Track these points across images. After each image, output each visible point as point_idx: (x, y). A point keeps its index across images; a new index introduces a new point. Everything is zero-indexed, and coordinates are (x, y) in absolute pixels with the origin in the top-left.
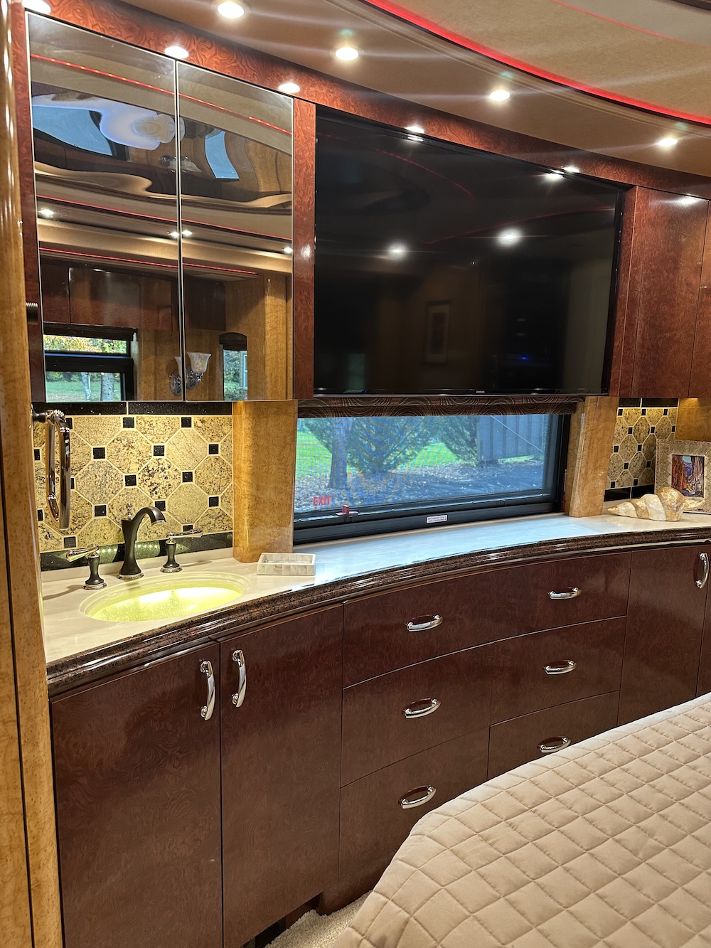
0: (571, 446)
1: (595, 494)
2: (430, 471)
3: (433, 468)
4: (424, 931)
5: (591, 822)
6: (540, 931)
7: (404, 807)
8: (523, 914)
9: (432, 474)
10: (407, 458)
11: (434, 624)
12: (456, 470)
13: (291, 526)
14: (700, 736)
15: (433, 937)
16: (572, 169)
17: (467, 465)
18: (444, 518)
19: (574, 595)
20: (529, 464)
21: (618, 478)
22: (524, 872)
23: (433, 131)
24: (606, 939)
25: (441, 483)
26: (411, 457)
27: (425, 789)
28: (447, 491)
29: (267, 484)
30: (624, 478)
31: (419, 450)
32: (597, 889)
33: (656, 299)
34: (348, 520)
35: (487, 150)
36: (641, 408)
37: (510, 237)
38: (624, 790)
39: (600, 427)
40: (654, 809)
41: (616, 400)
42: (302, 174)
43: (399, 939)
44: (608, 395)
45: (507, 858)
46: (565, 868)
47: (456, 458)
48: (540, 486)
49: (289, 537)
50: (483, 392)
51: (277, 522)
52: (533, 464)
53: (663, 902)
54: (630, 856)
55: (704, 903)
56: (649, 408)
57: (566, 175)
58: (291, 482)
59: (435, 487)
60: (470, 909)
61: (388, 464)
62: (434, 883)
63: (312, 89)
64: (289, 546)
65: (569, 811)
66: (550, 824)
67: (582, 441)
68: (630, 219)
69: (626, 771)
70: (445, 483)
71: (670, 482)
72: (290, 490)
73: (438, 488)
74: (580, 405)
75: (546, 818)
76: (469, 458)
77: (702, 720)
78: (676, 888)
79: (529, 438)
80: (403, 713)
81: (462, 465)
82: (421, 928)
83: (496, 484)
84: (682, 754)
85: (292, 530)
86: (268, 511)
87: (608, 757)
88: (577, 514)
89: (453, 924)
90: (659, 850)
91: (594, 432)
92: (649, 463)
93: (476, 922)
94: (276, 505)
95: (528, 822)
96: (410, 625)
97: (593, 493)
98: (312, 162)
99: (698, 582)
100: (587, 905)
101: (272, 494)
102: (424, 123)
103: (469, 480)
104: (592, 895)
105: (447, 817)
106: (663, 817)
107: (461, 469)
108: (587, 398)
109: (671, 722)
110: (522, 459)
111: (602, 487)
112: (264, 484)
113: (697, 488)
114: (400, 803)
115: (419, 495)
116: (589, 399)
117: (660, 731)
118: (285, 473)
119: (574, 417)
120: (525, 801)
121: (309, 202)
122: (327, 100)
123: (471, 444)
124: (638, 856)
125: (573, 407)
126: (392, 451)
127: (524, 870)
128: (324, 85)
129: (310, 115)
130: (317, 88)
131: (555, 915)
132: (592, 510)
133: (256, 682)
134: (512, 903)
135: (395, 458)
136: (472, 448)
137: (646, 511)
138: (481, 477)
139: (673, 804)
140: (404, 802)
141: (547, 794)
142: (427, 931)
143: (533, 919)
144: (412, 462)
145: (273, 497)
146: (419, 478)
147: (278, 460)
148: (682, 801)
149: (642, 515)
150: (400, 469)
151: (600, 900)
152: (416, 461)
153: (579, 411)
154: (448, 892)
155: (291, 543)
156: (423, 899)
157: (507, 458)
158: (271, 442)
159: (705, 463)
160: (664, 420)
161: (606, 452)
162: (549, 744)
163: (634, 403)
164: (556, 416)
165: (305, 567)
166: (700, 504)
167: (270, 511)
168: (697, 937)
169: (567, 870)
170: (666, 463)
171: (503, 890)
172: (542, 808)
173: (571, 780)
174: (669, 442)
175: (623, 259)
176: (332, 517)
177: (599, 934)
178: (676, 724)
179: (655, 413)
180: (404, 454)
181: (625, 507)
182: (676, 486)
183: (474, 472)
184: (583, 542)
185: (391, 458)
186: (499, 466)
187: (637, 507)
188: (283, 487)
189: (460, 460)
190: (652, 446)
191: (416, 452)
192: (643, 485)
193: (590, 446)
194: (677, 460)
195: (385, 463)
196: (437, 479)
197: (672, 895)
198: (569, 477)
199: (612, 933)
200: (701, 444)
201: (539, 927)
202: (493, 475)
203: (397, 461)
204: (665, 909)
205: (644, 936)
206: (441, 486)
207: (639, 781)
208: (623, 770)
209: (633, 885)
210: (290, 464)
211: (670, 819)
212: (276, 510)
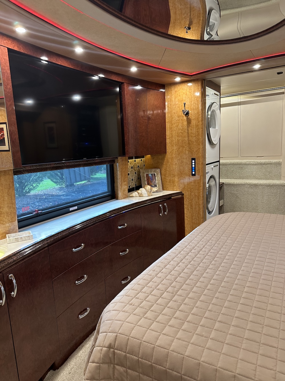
0: (115, 175)
1: (125, 191)
2: (45, 192)
3: (46, 191)
4: (123, 336)
5: (158, 289)
6: (156, 322)
7: (80, 318)
8: (150, 319)
9: (47, 193)
10: (34, 188)
11: (82, 247)
12: (57, 190)
13: (17, 221)
14: (178, 257)
15: (127, 336)
16: (102, 76)
17: (61, 187)
18: (76, 208)
19: (125, 226)
20: (86, 184)
21: (131, 184)
22: (146, 309)
23: (54, 60)
24: (174, 317)
25: (51, 196)
26: (36, 187)
27: (86, 309)
28: (55, 199)
29: (4, 205)
30: (132, 184)
31: (39, 184)
32: (167, 306)
33: (135, 122)
34: (38, 215)
35: (74, 68)
36: (134, 160)
37: (77, 98)
38: (164, 278)
39: (124, 167)
40: (173, 280)
41: (127, 158)
42: (6, 76)
43: (115, 342)
44: (125, 156)
45: (140, 307)
46: (156, 304)
47: (56, 185)
48: (107, 191)
49: (16, 226)
50: (86, 158)
51: (11, 221)
52: (88, 184)
53: (184, 303)
54: (172, 294)
55: (193, 299)
56: (136, 159)
57: (99, 77)
58: (14, 203)
59: (50, 198)
60: (135, 324)
61: (26, 191)
62: (121, 322)
63: (5, 41)
64: (17, 230)
65: (151, 289)
66: (147, 294)
67: (119, 173)
68: (124, 94)
69: (162, 273)
70: (53, 196)
71: (146, 183)
72: (14, 206)
73: (51, 198)
74: (116, 160)
75: (146, 293)
76: (62, 184)
77: (177, 253)
78: (186, 298)
79: (85, 174)
80: (75, 283)
81: (59, 187)
82: (122, 335)
83: (75, 193)
84: (175, 263)
85: (17, 223)
86: (6, 217)
87: (156, 270)
88: (120, 198)
89: (132, 330)
90: (178, 290)
91: (122, 169)
92: (139, 178)
93: (138, 326)
94: (9, 213)
95: (141, 295)
96: (74, 249)
97: (124, 190)
98: (9, 71)
99: (160, 214)
100: (166, 310)
101: (7, 209)
102: (48, 56)
103: (64, 193)
104: (166, 308)
105: (116, 303)
106: (176, 282)
107: (59, 189)
108: (118, 158)
109: (169, 256)
110: (83, 182)
111: (126, 188)
112: (3, 206)
113: (155, 184)
114: (78, 317)
115: (43, 202)
116: (119, 158)
117: (167, 259)
118: (11, 200)
119: (114, 165)
120: (138, 290)
121: (10, 88)
122: (12, 46)
123: (62, 178)
124: (174, 294)
125: (113, 161)
126: (27, 185)
127: (145, 308)
128: (9, 40)
129: (5, 52)
130: (7, 41)
131: (158, 316)
132: (125, 196)
133: (20, 285)
134: (146, 318)
135: (29, 188)
136: (63, 180)
137: (141, 194)
138: (68, 191)
139: (177, 277)
140: (80, 316)
141: (143, 286)
142: (124, 335)
143: (153, 319)
144: (37, 189)
145: (7, 210)
146: (42, 195)
147: (8, 194)
148: (180, 276)
149: (141, 195)
150: (32, 193)
151: (168, 308)
152: (38, 189)
153: (116, 162)
154: (126, 322)
155: (18, 228)
156: (120, 327)
157: (77, 182)
158: (3, 187)
159: (156, 176)
160: (141, 163)
161: (126, 176)
162: (124, 280)
163: (132, 158)
164: (109, 165)
165: (29, 236)
166: (157, 189)
167: (7, 216)
168: (195, 307)
169: (157, 304)
170: (144, 177)
171: (142, 316)
172: (143, 290)
173: (149, 280)
174: (144, 170)
175: (123, 108)
176: (32, 215)
177: (172, 316)
178: (171, 256)
179: (138, 161)
180: (32, 186)
181: (135, 194)
182: (148, 184)
183: (65, 190)
184: (126, 207)
185: (27, 188)
186: (75, 186)
187: (138, 193)
188: (11, 206)
189: (58, 186)
190: (139, 172)
191: (38, 185)
192: (138, 185)
193: (121, 175)
194: (147, 175)
195: (24, 191)
196: (49, 195)
197: (185, 300)
198: (116, 186)
199: (174, 315)
200: (153, 170)
201: (156, 321)
202: (73, 190)
203: (30, 190)
204: (185, 304)
205: (182, 312)
206: (52, 197)
207: (167, 274)
208: (161, 272)
209: (175, 301)
210: (13, 195)
211: (178, 282)
212: (9, 216)
